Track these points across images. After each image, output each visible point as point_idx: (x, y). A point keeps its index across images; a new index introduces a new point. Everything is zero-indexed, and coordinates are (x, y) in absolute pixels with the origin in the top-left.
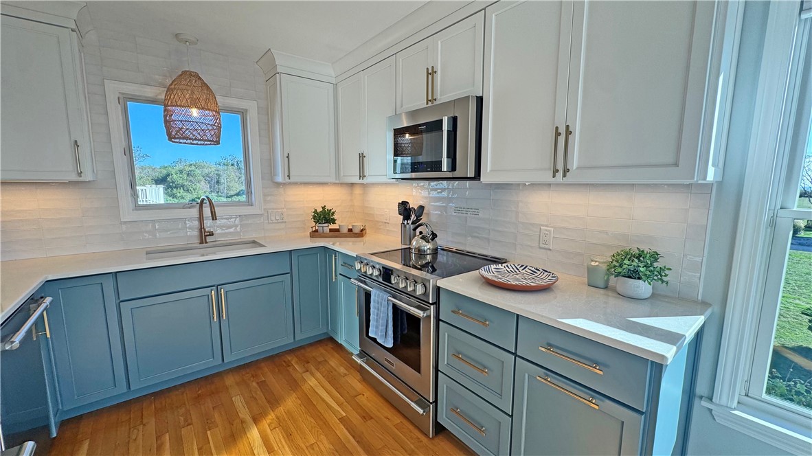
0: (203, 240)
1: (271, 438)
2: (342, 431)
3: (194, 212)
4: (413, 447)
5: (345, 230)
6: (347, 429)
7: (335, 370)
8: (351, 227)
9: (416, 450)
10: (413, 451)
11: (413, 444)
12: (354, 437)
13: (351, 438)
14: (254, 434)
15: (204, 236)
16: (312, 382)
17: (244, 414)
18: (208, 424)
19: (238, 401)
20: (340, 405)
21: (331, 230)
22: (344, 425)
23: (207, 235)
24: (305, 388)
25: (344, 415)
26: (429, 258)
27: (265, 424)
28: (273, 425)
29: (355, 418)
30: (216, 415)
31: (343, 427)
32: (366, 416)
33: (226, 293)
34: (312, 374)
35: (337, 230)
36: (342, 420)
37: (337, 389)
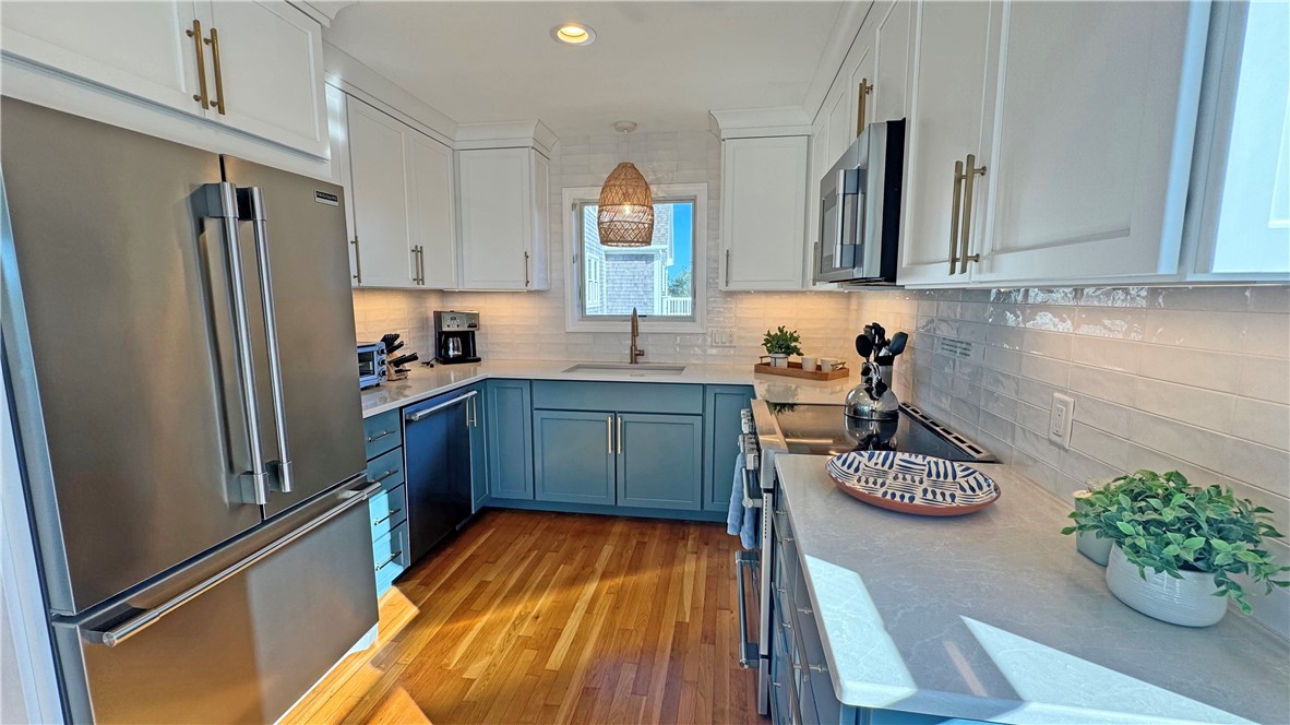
0: (634, 360)
1: (600, 600)
2: (667, 637)
3: (628, 327)
4: (727, 707)
5: (810, 367)
6: (674, 637)
7: (728, 567)
8: (819, 363)
9: (727, 714)
10: (723, 711)
11: (731, 705)
12: (673, 649)
13: (669, 647)
14: (591, 588)
15: (636, 355)
16: (690, 566)
17: (600, 566)
18: (568, 558)
19: (607, 550)
20: (694, 608)
21: (791, 365)
22: (675, 631)
23: (637, 355)
24: (677, 569)
25: (687, 621)
26: (874, 428)
27: (608, 583)
28: (612, 590)
29: (695, 632)
30: (580, 554)
31: (672, 632)
32: (709, 637)
33: (624, 424)
34: (698, 559)
35: (799, 366)
36: (680, 625)
37: (708, 588)
